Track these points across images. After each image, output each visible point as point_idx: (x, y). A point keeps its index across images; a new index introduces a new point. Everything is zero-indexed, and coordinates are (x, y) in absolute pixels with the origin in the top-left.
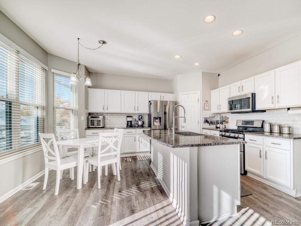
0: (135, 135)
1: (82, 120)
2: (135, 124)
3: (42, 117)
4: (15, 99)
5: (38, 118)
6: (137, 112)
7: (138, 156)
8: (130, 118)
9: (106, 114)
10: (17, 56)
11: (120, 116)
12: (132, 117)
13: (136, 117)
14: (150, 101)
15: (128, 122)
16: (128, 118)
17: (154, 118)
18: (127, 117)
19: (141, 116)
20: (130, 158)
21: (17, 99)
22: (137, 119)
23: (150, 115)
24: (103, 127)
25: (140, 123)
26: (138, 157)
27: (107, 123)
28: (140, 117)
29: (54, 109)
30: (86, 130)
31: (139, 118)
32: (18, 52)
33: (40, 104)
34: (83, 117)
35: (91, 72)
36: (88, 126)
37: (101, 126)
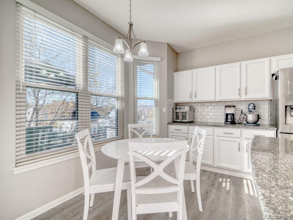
0: (240, 139)
1: (164, 112)
2: (242, 119)
3: (122, 109)
4: (82, 89)
5: (118, 111)
6: (243, 97)
7: (247, 179)
8: (230, 108)
9: (196, 104)
10: (86, 42)
11: (215, 107)
12: (234, 106)
13: (244, 108)
14: (273, 75)
15: (227, 115)
16: (227, 108)
17: (286, 107)
18: (226, 106)
19: (252, 105)
20: (229, 180)
21: (85, 89)
22: (245, 110)
23: (274, 103)
24: (192, 122)
25: (251, 118)
26: (245, 181)
27: (198, 117)
28: (250, 107)
29: (134, 100)
30: (168, 125)
31: (249, 109)
32: (85, 38)
33: (120, 95)
34: (166, 108)
35: (179, 53)
36: (173, 120)
37: (187, 121)
